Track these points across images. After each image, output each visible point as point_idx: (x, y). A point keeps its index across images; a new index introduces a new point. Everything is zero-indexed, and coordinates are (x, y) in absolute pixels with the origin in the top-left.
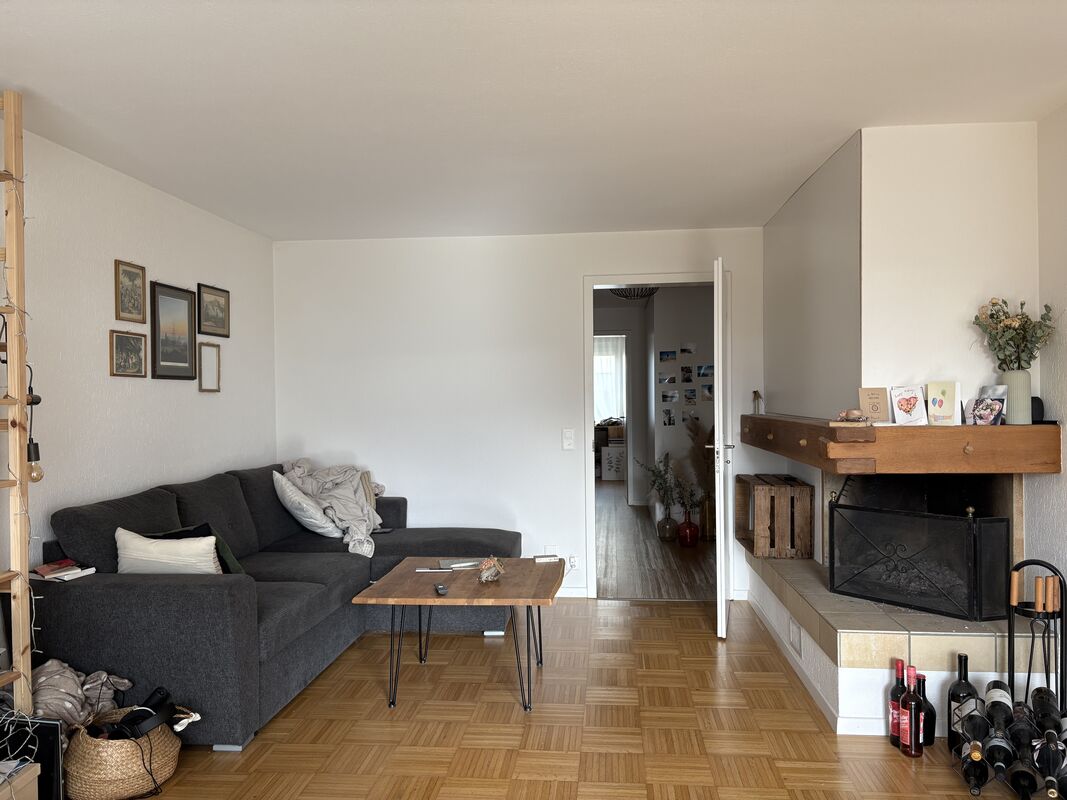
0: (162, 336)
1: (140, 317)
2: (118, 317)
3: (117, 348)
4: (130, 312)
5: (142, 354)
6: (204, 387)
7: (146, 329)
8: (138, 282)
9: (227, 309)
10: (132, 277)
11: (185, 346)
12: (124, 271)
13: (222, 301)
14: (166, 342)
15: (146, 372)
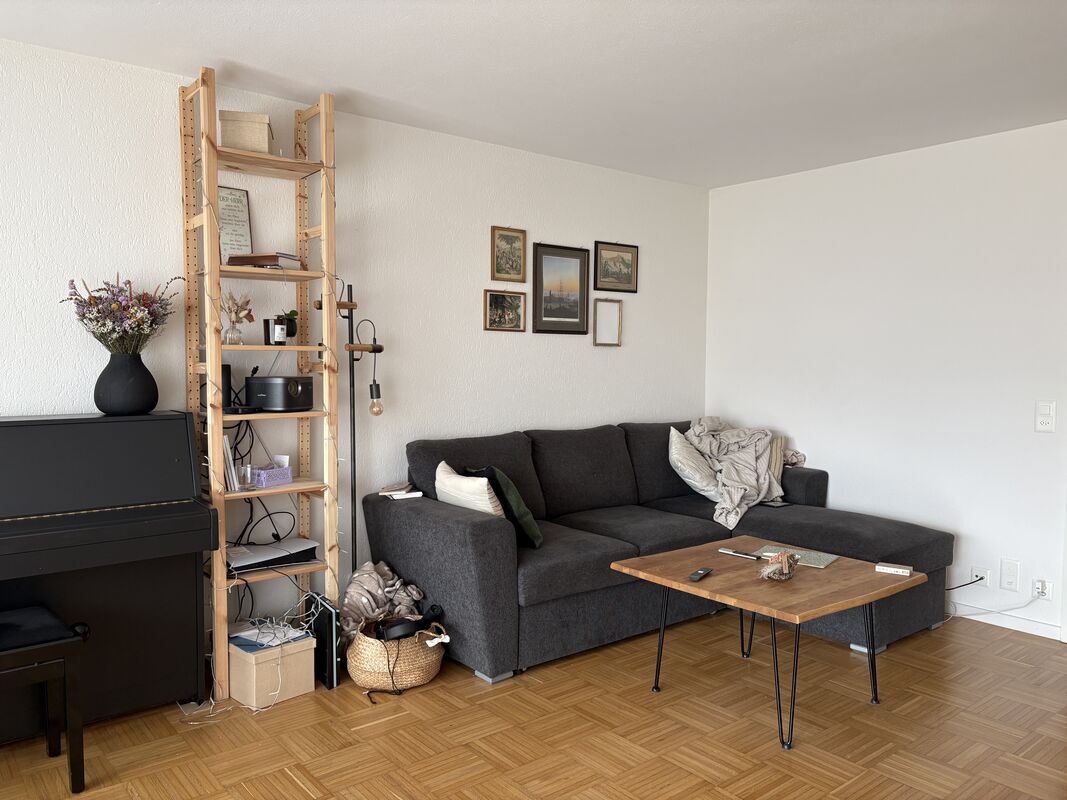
0: (546, 293)
1: (520, 277)
2: (494, 278)
3: (491, 305)
4: (507, 273)
5: (521, 311)
6: (598, 342)
7: (527, 288)
8: (518, 245)
9: (635, 264)
10: (510, 240)
11: (575, 302)
12: (501, 236)
13: (628, 257)
14: (551, 298)
15: (525, 328)
